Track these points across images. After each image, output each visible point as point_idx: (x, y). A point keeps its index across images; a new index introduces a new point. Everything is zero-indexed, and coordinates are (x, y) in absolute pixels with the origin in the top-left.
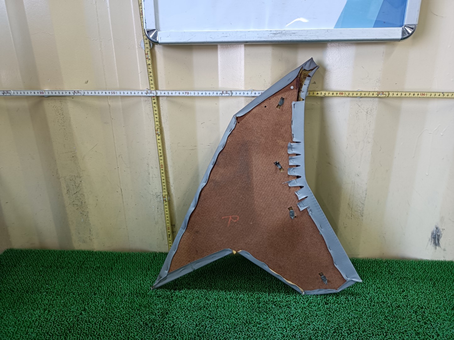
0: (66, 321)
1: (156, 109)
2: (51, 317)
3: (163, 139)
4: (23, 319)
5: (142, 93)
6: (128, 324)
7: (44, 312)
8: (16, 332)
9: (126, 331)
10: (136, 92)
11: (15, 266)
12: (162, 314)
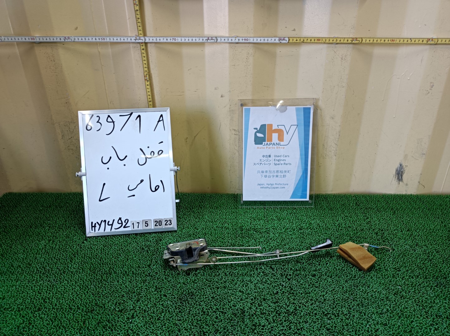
0: (70, 248)
1: (145, 55)
2: (56, 245)
3: (151, 85)
4: (30, 248)
5: (131, 39)
6: (127, 250)
7: (49, 242)
8: (26, 258)
9: (125, 254)
10: (126, 39)
11: (16, 206)
12: (156, 241)
